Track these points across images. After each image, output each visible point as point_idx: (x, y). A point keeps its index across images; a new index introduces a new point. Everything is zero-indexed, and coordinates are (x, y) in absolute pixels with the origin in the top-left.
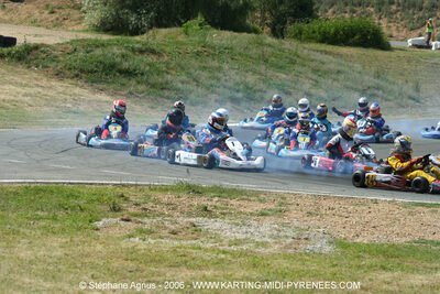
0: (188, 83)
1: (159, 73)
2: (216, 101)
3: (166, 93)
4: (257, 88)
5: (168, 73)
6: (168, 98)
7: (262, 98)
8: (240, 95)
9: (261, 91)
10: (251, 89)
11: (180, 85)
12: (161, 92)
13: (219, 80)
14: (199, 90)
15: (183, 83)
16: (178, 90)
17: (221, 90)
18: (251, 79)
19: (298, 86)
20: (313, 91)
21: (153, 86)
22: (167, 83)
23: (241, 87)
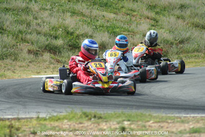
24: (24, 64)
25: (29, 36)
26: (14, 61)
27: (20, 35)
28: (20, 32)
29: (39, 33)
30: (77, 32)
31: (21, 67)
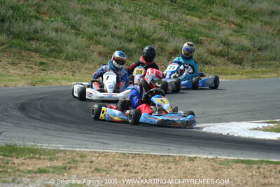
0: (63, 31)
1: (26, 18)
2: (100, 53)
3: (34, 44)
4: (156, 36)
5: (37, 18)
6: (36, 51)
7: (163, 49)
8: (132, 46)
9: (160, 40)
10: (148, 37)
11: (53, 35)
12: (27, 44)
13: (105, 26)
14: (79, 39)
15: (57, 31)
16: (50, 41)
17: (108, 39)
18: (148, 25)
19: (213, 33)
20: (232, 39)
21: (17, 36)
22: (35, 31)
23: (136, 35)
24: (91, 66)
25: (103, 39)
26: (83, 62)
27: (95, 37)
28: (96, 34)
29: (113, 36)
30: (153, 36)
31: (86, 69)
